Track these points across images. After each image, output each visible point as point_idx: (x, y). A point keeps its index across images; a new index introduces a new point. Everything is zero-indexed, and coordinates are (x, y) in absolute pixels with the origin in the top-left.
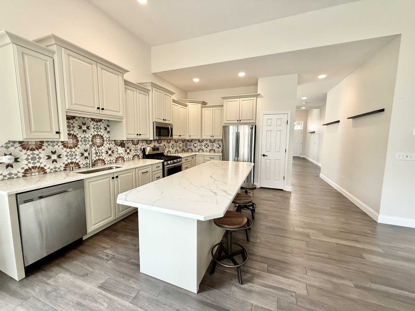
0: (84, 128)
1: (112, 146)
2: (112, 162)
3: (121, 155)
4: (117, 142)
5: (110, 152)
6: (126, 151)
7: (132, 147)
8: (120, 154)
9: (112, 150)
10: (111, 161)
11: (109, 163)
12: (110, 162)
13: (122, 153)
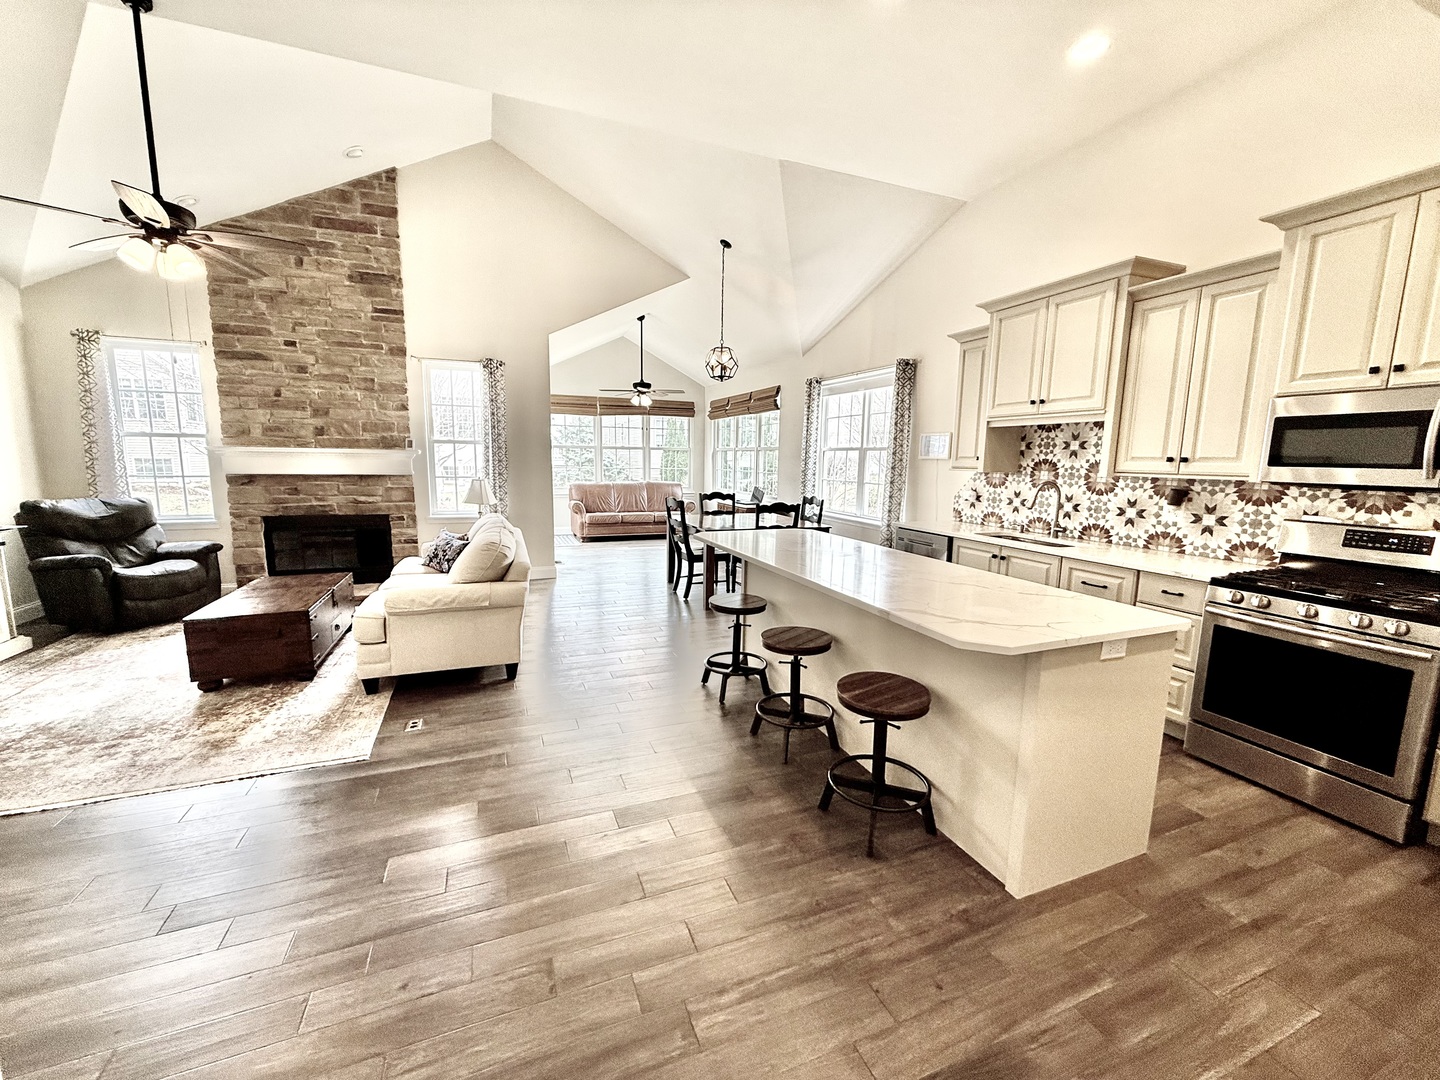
0: (1075, 446)
1: (1143, 495)
2: (1133, 544)
3: (1172, 530)
4: (1165, 485)
5: (1131, 513)
6: (1198, 519)
7: (1235, 510)
8: (1167, 526)
9: (1139, 507)
10: (1130, 541)
11: (1121, 543)
12: (1125, 540)
13: (1175, 524)
